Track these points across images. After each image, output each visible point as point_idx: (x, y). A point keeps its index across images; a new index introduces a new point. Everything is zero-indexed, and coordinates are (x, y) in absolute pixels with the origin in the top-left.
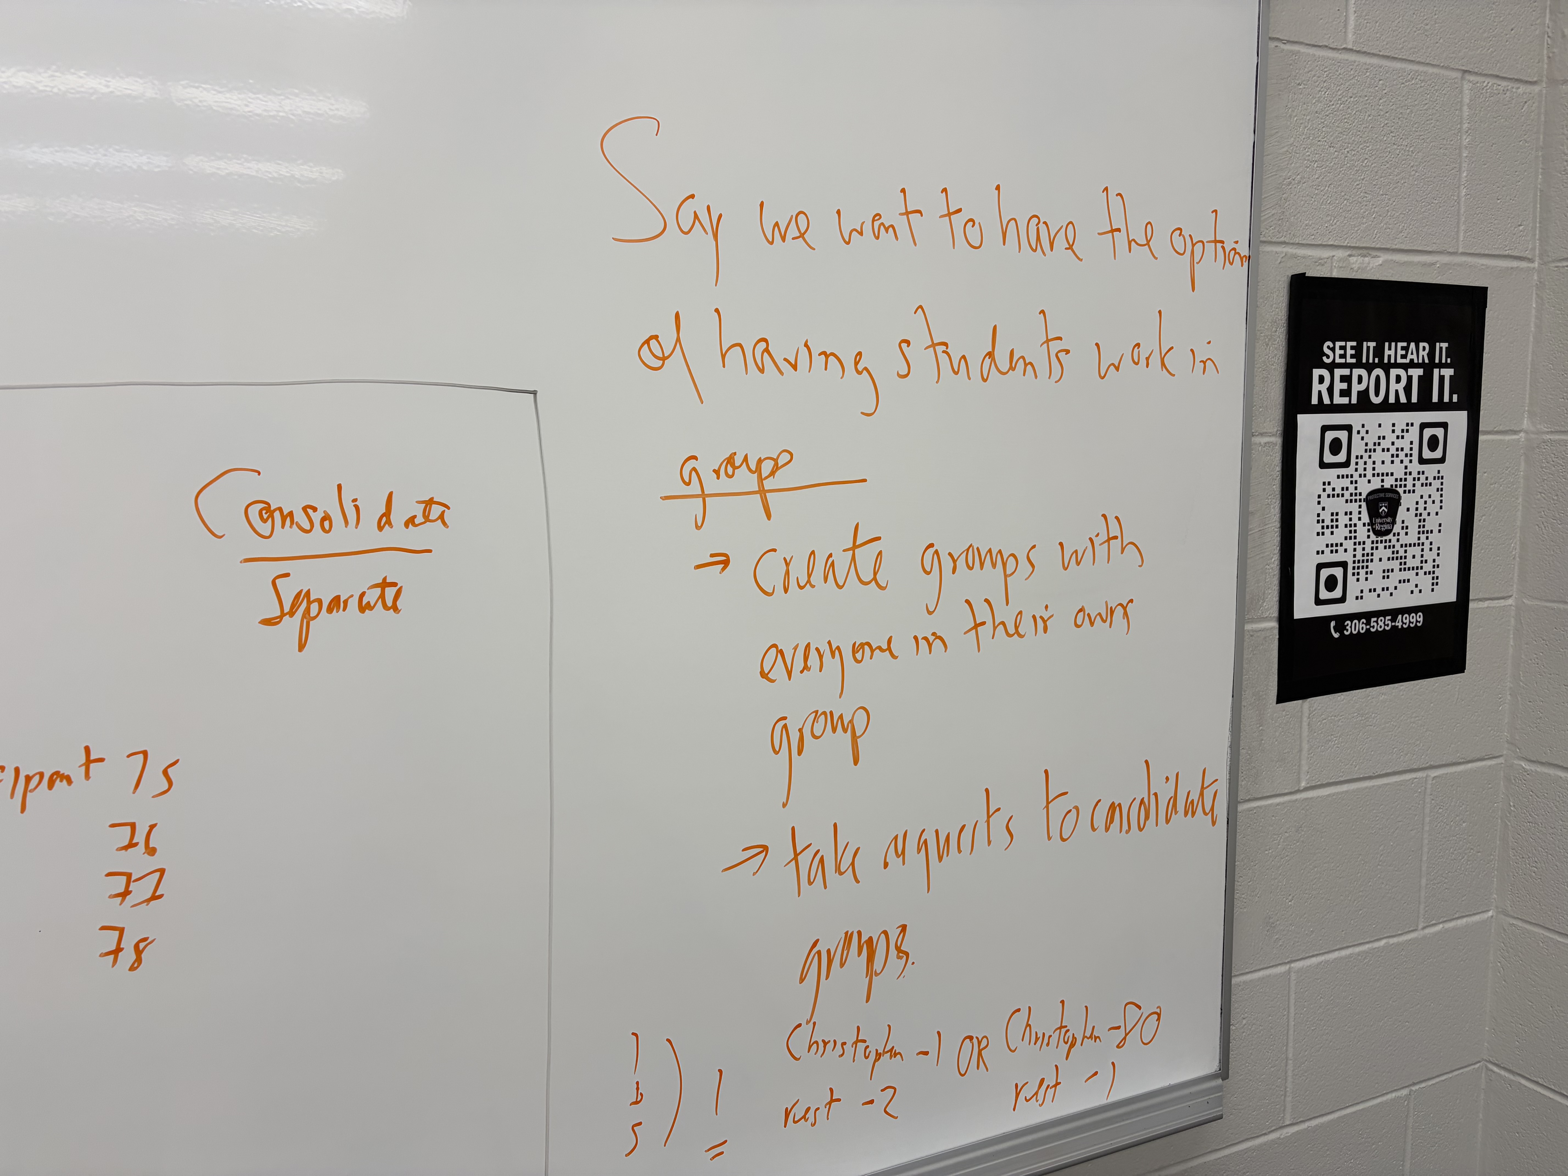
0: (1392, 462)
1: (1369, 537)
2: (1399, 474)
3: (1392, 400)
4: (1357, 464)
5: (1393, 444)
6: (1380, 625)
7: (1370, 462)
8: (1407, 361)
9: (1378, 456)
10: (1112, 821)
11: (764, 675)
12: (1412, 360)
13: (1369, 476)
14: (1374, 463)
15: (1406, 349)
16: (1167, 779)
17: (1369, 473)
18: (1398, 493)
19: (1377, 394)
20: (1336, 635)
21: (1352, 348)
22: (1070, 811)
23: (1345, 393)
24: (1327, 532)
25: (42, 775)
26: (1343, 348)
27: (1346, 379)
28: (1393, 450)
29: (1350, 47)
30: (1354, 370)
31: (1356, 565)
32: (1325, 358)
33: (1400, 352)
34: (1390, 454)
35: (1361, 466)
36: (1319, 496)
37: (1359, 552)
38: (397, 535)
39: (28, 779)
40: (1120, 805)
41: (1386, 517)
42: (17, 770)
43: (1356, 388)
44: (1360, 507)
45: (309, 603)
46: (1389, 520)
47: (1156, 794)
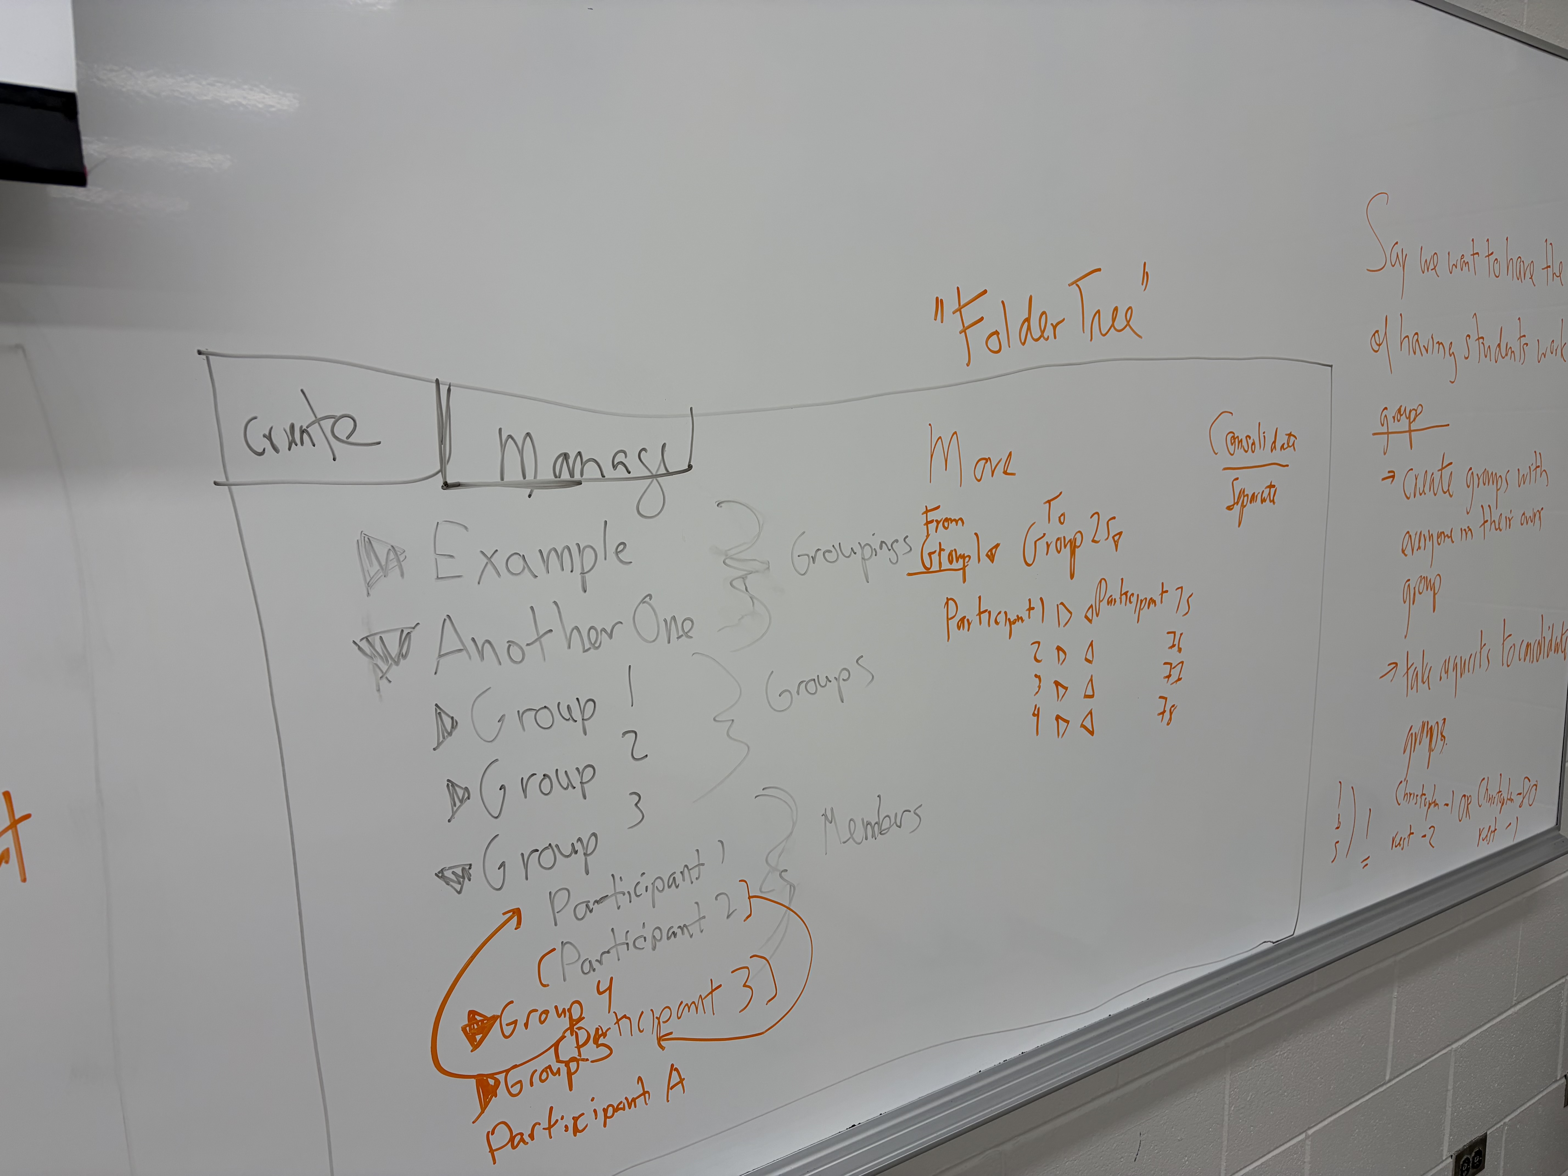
10: (1527, 656)
11: (1403, 551)
16: (1549, 627)
22: (1512, 647)
25: (1146, 599)
38: (1279, 456)
39: (1142, 601)
40: (1530, 643)
42: (1138, 595)
45: (1244, 497)
47: (1544, 638)
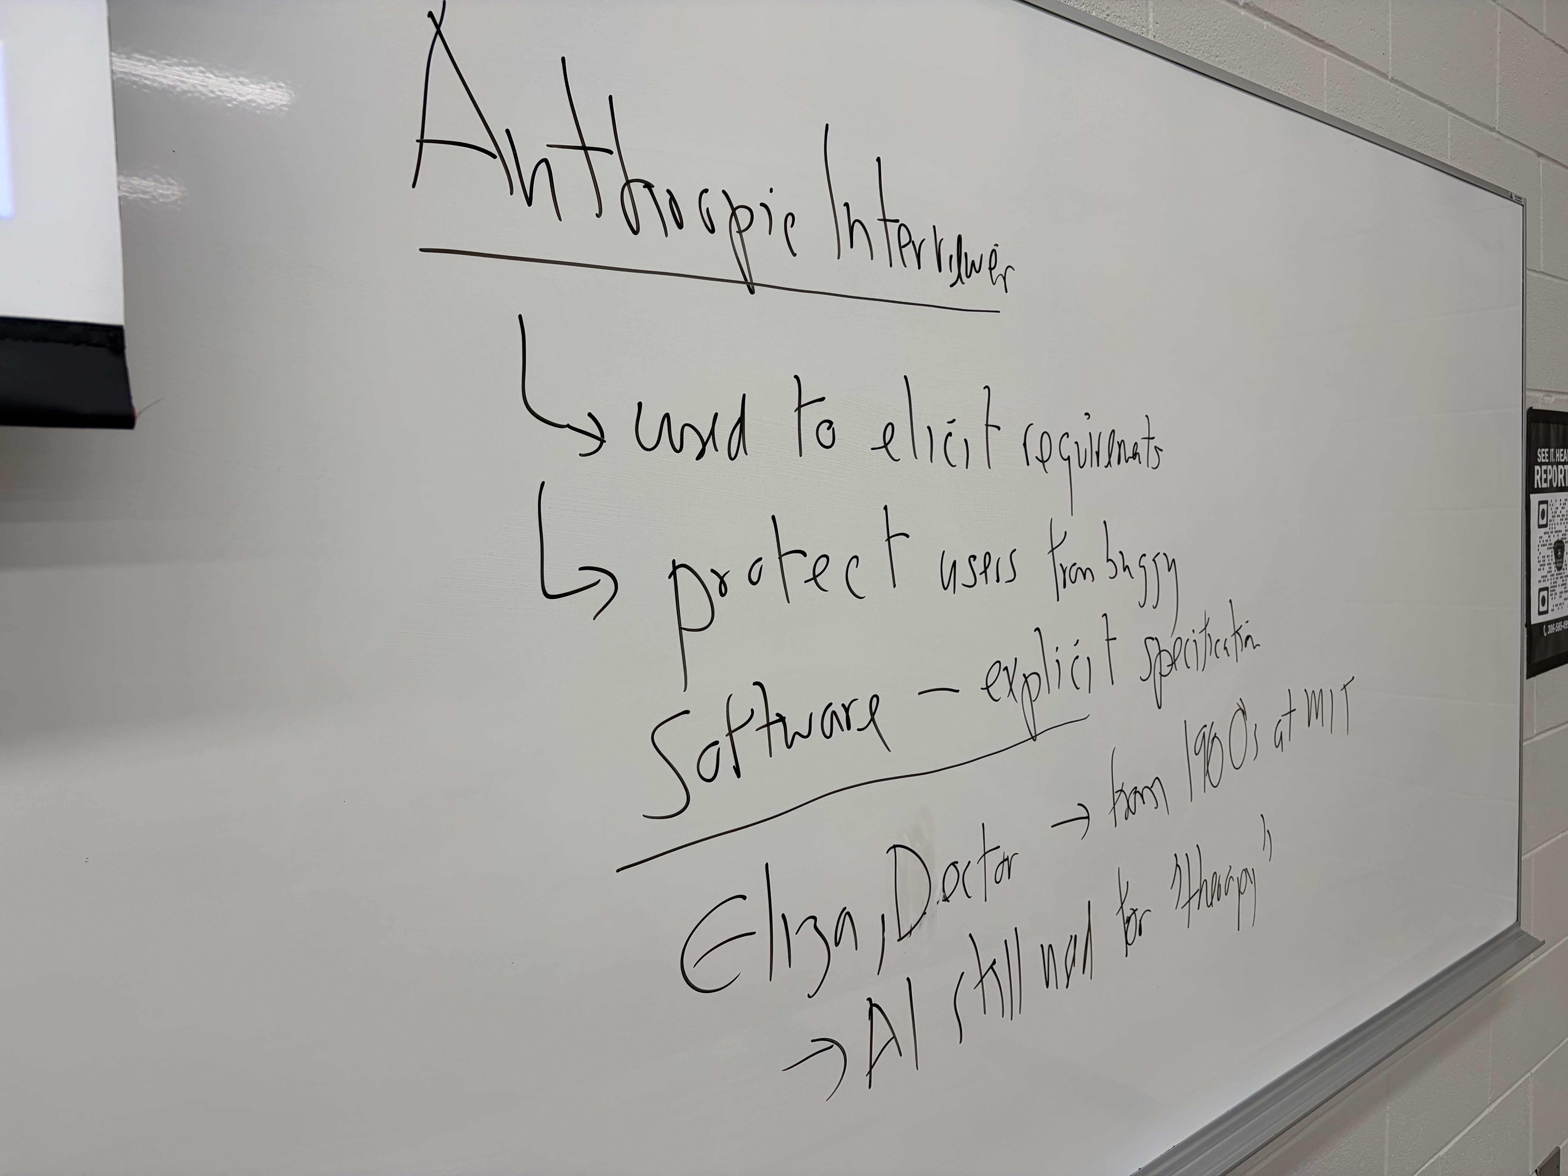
0: (1561, 524)
1: (1555, 571)
2: (1563, 532)
3: (1559, 485)
4: (1550, 525)
5: (1561, 512)
6: (1559, 627)
7: (1554, 525)
8: (1563, 460)
9: (1557, 520)
12: (1565, 460)
13: (1554, 532)
14: (1555, 524)
15: (1563, 453)
17: (1554, 530)
18: (1563, 543)
19: (1555, 482)
20: (1545, 634)
21: (1547, 452)
23: (1546, 481)
24: (1542, 568)
26: (1544, 453)
27: (1546, 472)
28: (1561, 517)
29: (1542, 270)
30: (1548, 466)
31: (1552, 589)
32: (1538, 459)
33: (1562, 455)
34: (1559, 518)
35: (1551, 526)
36: (1538, 546)
37: (1552, 581)
41: (1560, 558)
43: (1549, 477)
44: (1552, 552)
46: (1561, 560)
